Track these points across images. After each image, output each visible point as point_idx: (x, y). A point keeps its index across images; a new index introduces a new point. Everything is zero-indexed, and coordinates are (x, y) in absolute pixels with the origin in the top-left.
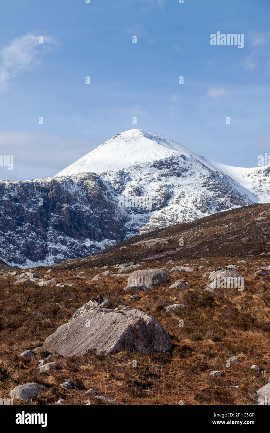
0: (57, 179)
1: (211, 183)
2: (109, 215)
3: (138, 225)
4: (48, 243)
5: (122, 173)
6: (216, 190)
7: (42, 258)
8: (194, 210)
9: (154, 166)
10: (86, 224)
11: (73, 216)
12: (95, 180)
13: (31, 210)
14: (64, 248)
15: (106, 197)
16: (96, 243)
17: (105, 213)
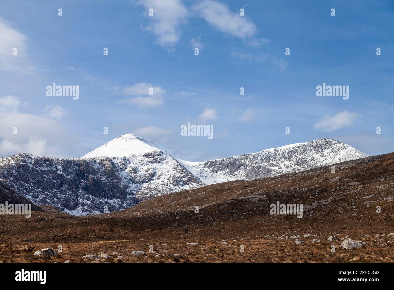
0: (86, 159)
1: (178, 168)
2: (117, 183)
3: (134, 191)
4: (79, 199)
5: (125, 159)
6: (182, 173)
7: (74, 208)
8: (169, 184)
9: (144, 156)
10: (103, 188)
11: (95, 183)
12: (109, 161)
13: (69, 177)
14: (89, 202)
15: (116, 172)
16: (109, 200)
17: (115, 182)
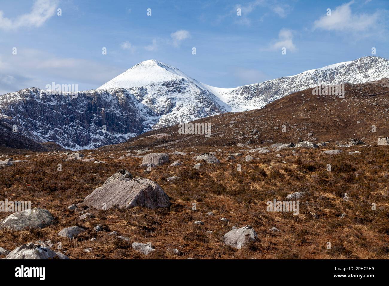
0: (98, 91)
1: (201, 98)
2: (132, 117)
3: (151, 124)
4: (91, 134)
5: (142, 89)
6: (204, 102)
7: (86, 144)
8: (189, 115)
9: (163, 85)
10: (117, 122)
11: (108, 117)
12: (123, 93)
13: (80, 112)
14: (102, 138)
15: (130, 104)
16: (123, 135)
17: (129, 116)
